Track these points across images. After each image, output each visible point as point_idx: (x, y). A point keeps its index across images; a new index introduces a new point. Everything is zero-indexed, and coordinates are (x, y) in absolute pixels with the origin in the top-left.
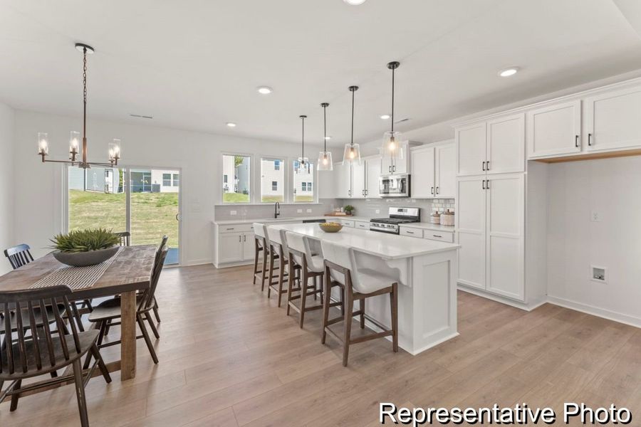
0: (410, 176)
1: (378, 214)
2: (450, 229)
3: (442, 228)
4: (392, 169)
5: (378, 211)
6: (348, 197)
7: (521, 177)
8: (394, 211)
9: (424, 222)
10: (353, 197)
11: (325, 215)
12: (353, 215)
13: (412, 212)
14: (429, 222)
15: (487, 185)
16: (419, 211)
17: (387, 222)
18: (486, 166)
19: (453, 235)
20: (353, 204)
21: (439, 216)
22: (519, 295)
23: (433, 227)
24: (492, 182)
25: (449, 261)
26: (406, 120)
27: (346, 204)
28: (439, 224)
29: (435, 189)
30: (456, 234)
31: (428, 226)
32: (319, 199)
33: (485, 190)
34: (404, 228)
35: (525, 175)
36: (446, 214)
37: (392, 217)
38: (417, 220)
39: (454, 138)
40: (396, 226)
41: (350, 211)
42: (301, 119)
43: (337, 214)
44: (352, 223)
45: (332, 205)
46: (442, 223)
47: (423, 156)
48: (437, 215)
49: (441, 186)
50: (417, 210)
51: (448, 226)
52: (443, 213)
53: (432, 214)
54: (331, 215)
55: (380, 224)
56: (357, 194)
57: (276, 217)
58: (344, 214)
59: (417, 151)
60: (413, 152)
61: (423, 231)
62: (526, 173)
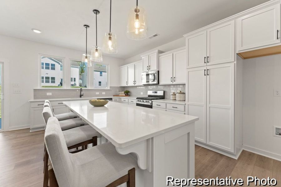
0: (158, 72)
1: (142, 95)
2: (183, 103)
3: (177, 102)
4: (149, 68)
5: (142, 93)
6: (126, 85)
7: (232, 65)
8: (150, 93)
9: (167, 99)
10: (129, 85)
11: (114, 96)
12: (129, 96)
13: (160, 93)
14: (169, 99)
15: (207, 73)
16: (164, 92)
17: (146, 99)
18: (207, 60)
19: (185, 106)
20: (129, 90)
21: (175, 95)
22: (230, 149)
23: (172, 102)
24: (211, 70)
25: (189, 134)
26: (156, 35)
27: (126, 90)
28: (175, 100)
29: (173, 79)
30: (186, 106)
31: (169, 101)
32: (110, 87)
33: (206, 76)
34: (155, 103)
35: (235, 64)
36: (180, 93)
37: (149, 96)
38: (163, 97)
39: (185, 45)
40: (150, 101)
41: (127, 94)
42: (84, 28)
43: (120, 95)
44: (127, 100)
45: (118, 90)
46: (177, 99)
47: (166, 59)
48: (174, 94)
49: (176, 77)
50: (162, 92)
51: (181, 101)
52: (178, 93)
53: (171, 94)
54: (117, 96)
55: (142, 100)
56: (131, 84)
57: (81, 97)
58: (124, 95)
59: (163, 57)
60: (160, 57)
61: (166, 104)
62: (235, 62)
